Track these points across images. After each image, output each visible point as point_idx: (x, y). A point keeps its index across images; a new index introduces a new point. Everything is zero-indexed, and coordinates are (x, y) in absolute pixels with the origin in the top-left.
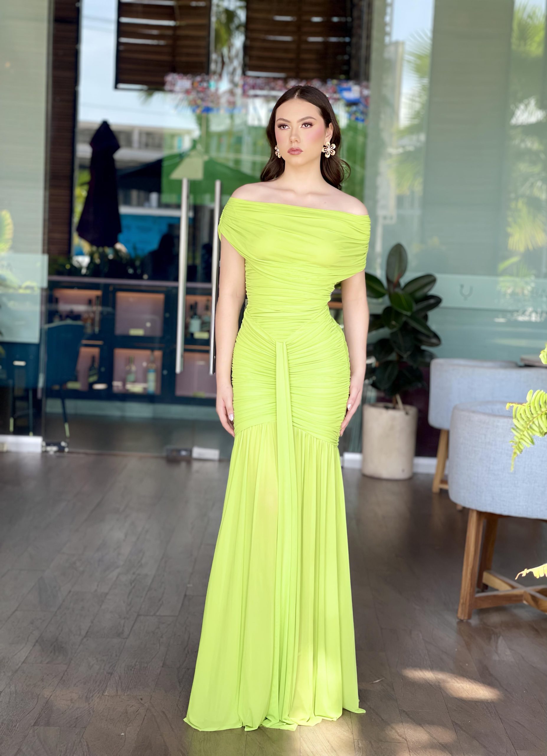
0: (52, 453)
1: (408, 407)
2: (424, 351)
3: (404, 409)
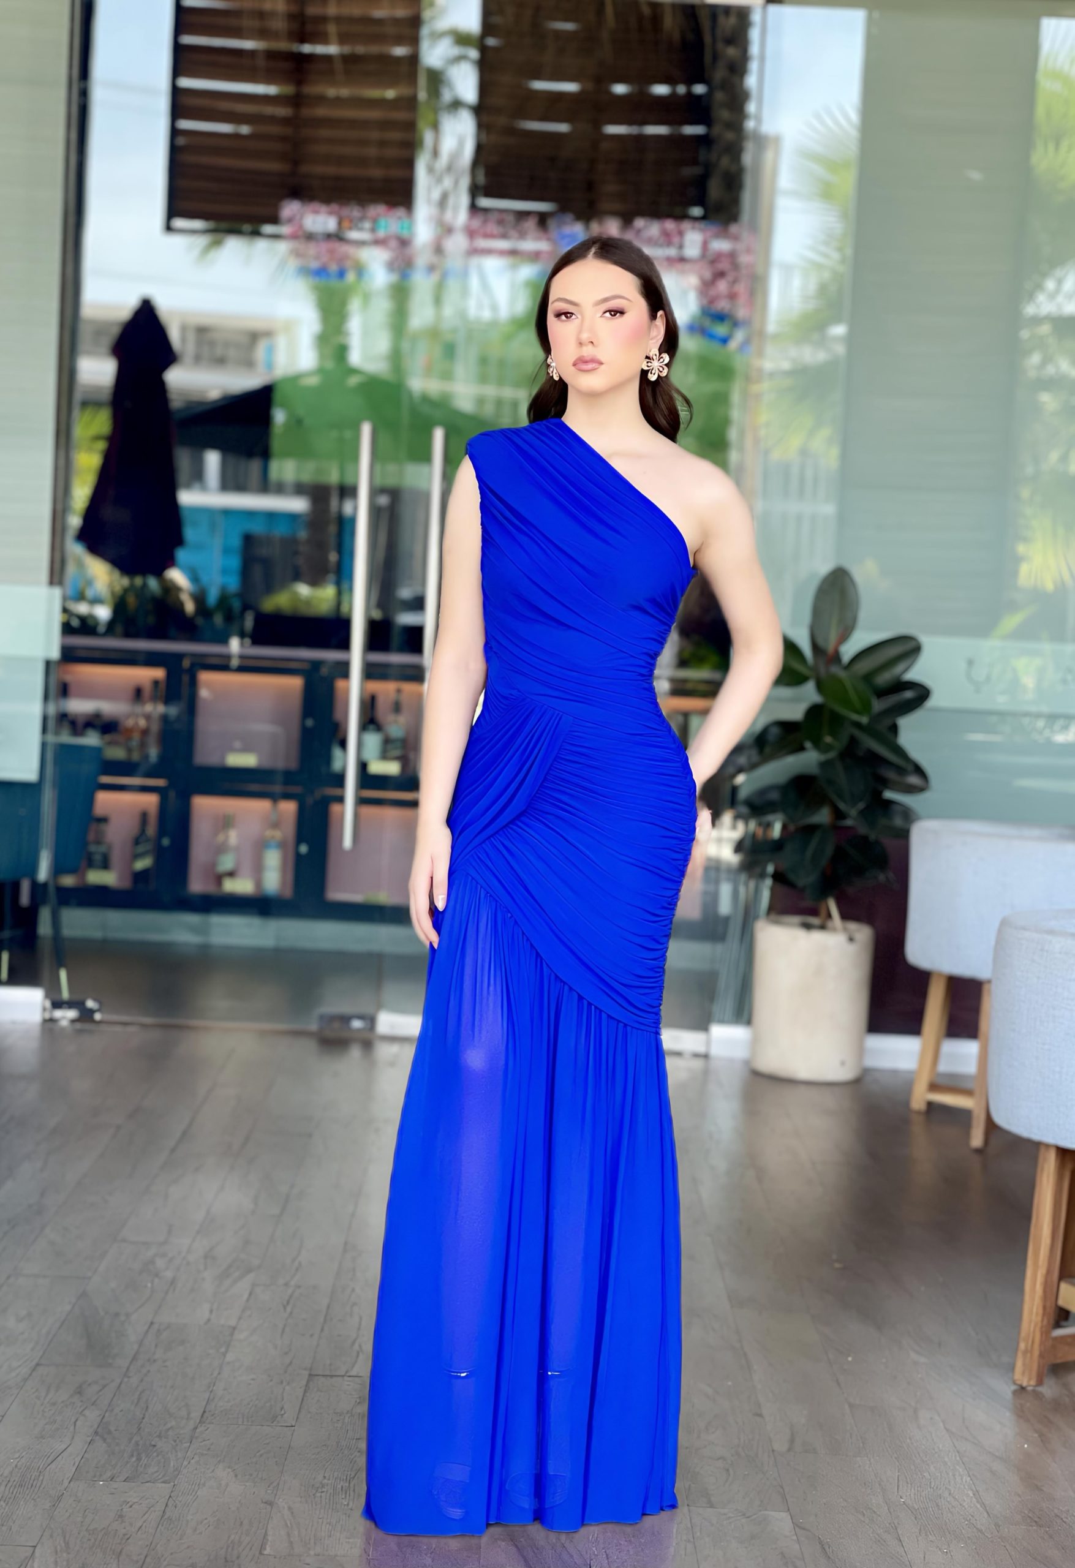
0: (64, 1023)
1: (853, 926)
2: (889, 803)
3: (845, 930)
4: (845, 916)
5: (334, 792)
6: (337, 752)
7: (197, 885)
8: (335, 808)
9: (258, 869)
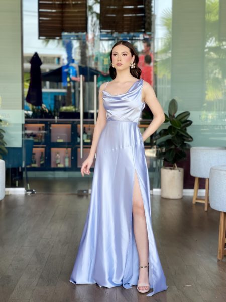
0: (29, 194)
1: (180, 168)
2: (185, 144)
3: (178, 169)
4: (178, 166)
5: (78, 146)
6: (78, 139)
7: (53, 166)
8: (78, 149)
9: (64, 162)
